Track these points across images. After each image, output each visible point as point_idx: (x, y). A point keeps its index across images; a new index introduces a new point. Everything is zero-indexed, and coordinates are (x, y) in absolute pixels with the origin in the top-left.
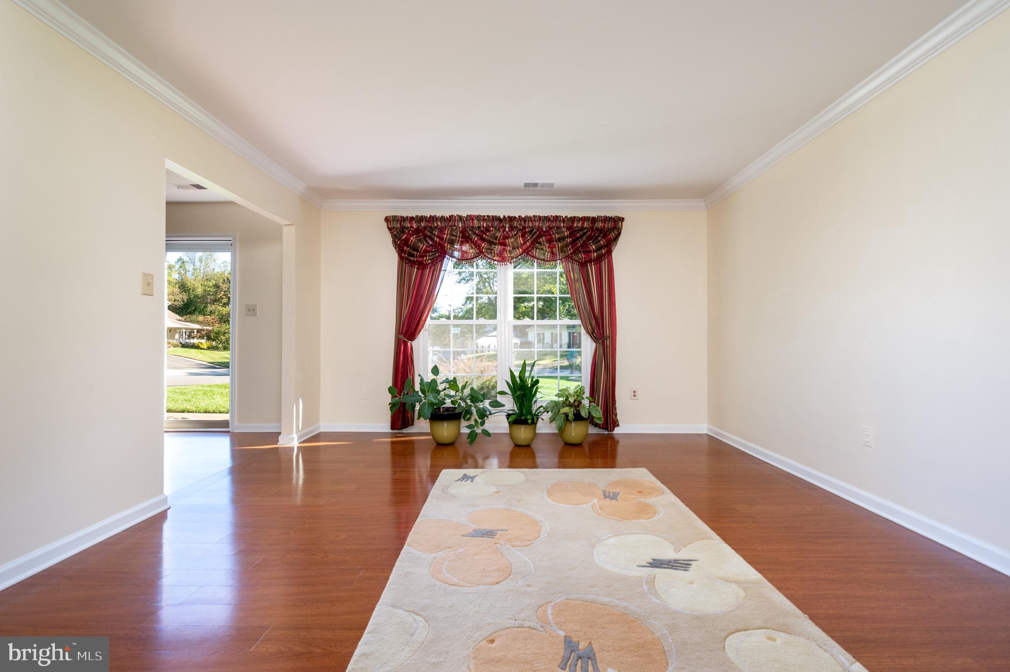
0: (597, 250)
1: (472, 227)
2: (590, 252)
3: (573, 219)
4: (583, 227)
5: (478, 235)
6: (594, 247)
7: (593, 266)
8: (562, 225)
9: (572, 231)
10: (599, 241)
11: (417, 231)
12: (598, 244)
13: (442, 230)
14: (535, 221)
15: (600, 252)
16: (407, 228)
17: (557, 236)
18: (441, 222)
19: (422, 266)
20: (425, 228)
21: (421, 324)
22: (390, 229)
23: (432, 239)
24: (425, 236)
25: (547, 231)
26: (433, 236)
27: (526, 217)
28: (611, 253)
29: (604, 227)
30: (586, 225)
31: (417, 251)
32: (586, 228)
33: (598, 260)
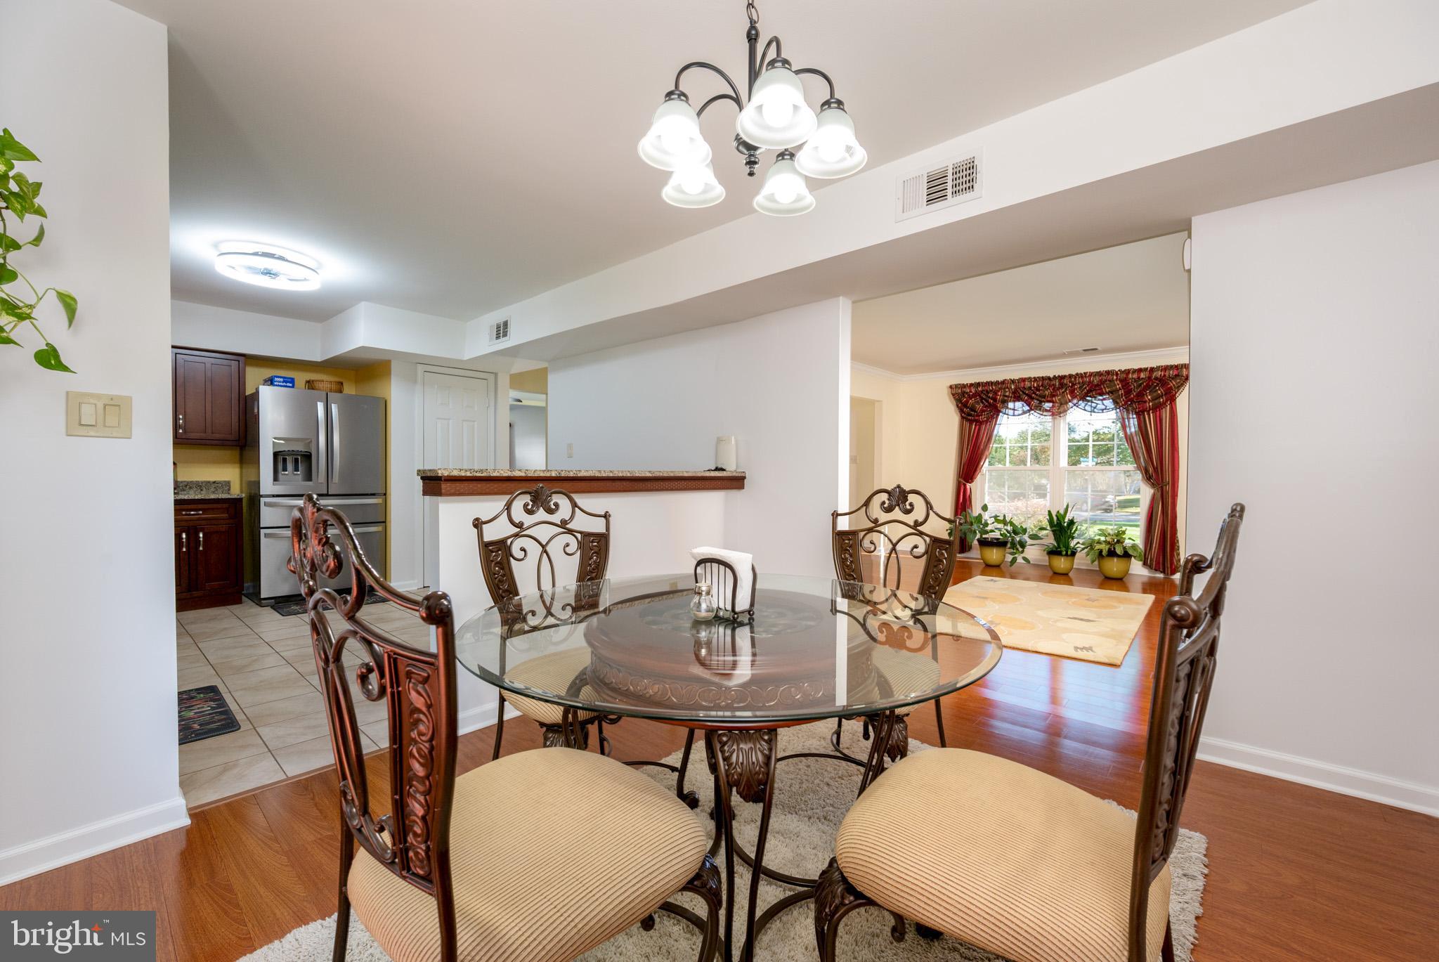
0: (1153, 400)
1: (1024, 387)
2: (1145, 402)
3: (1127, 372)
4: (1139, 378)
5: (1027, 395)
6: (1149, 397)
7: (1151, 414)
8: (1115, 377)
9: (1125, 382)
10: (1157, 391)
11: (975, 395)
12: (1155, 394)
13: (996, 393)
14: (1086, 377)
15: (1156, 401)
16: (967, 393)
17: (1107, 390)
18: (995, 386)
19: (980, 423)
20: (982, 392)
21: (978, 469)
22: (953, 395)
23: (987, 401)
24: (982, 399)
25: (1097, 385)
26: (988, 399)
27: (1077, 374)
28: (1175, 400)
29: (1165, 375)
30: (1142, 375)
31: (975, 411)
32: (1142, 378)
33: (1158, 408)
